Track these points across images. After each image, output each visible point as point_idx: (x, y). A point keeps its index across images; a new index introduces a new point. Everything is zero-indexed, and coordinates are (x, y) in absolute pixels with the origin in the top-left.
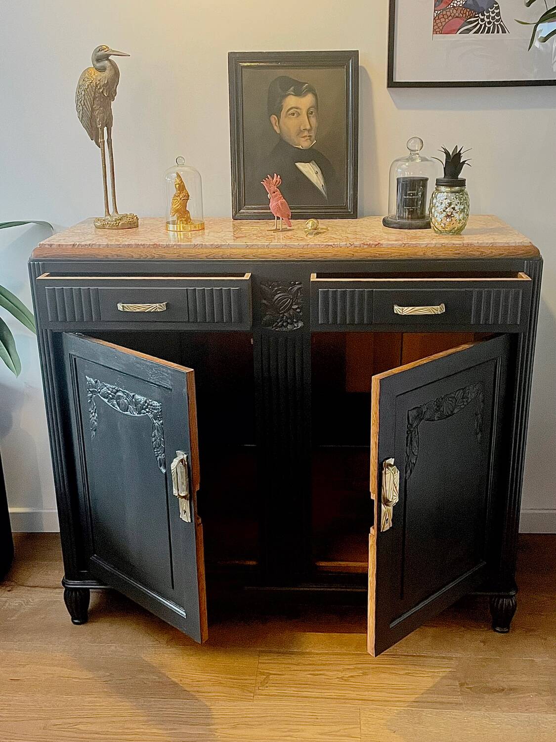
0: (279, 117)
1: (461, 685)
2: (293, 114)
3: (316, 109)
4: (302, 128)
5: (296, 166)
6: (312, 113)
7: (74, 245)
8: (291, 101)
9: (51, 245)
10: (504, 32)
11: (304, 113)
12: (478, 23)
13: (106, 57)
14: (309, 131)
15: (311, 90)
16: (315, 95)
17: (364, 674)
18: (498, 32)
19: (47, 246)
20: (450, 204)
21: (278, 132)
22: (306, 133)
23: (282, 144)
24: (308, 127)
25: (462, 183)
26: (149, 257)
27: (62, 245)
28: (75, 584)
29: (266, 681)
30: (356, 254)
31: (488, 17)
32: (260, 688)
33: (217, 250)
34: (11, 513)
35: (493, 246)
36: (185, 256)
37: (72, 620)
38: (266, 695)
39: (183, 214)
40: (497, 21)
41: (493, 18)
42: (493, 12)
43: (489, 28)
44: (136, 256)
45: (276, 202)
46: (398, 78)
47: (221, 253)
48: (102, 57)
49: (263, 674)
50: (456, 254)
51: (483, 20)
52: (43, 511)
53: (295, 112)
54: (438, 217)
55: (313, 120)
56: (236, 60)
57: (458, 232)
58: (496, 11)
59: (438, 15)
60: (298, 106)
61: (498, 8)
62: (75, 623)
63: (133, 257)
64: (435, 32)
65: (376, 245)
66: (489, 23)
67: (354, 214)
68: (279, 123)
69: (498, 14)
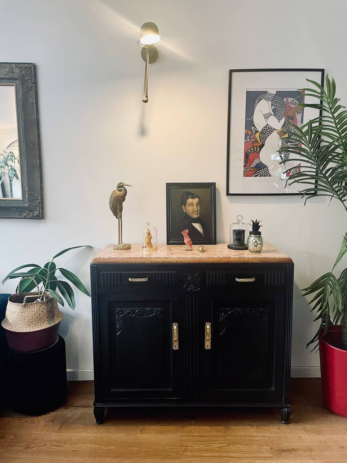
0: (185, 206)
1: (271, 449)
2: (191, 205)
3: (199, 204)
4: (194, 210)
5: (192, 225)
6: (198, 205)
7: (109, 258)
8: (190, 200)
9: (100, 258)
10: (270, 176)
11: (195, 204)
12: (260, 173)
13: (122, 186)
14: (197, 211)
15: (198, 196)
16: (199, 198)
17: (229, 445)
18: (268, 176)
19: (98, 259)
20: (256, 241)
21: (185, 212)
22: (196, 212)
23: (187, 216)
24: (197, 210)
25: (260, 233)
26: (139, 262)
27: (104, 258)
28: (99, 405)
29: (186, 450)
30: (221, 261)
31: (264, 171)
32: (184, 453)
33: (166, 259)
34: (68, 372)
35: (274, 259)
36: (153, 262)
37: (97, 422)
38: (186, 456)
39: (149, 244)
40: (267, 172)
41: (266, 171)
42: (266, 169)
43: (264, 175)
44: (134, 262)
45: (187, 240)
46: (231, 192)
47: (168, 261)
48: (121, 186)
49: (184, 446)
50: (260, 261)
51: (262, 172)
52: (79, 371)
53: (192, 204)
54: (251, 246)
55: (199, 207)
56: (169, 186)
57: (259, 252)
58: (267, 169)
59: (245, 170)
60: (193, 202)
61: (267, 168)
62: (98, 424)
63: (132, 262)
64: (244, 176)
65: (229, 257)
66: (264, 173)
67: (215, 243)
68: (185, 208)
69: (268, 170)
